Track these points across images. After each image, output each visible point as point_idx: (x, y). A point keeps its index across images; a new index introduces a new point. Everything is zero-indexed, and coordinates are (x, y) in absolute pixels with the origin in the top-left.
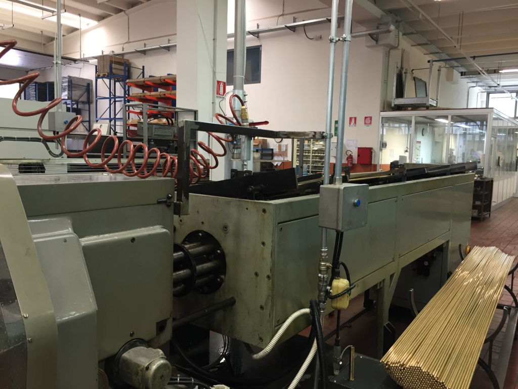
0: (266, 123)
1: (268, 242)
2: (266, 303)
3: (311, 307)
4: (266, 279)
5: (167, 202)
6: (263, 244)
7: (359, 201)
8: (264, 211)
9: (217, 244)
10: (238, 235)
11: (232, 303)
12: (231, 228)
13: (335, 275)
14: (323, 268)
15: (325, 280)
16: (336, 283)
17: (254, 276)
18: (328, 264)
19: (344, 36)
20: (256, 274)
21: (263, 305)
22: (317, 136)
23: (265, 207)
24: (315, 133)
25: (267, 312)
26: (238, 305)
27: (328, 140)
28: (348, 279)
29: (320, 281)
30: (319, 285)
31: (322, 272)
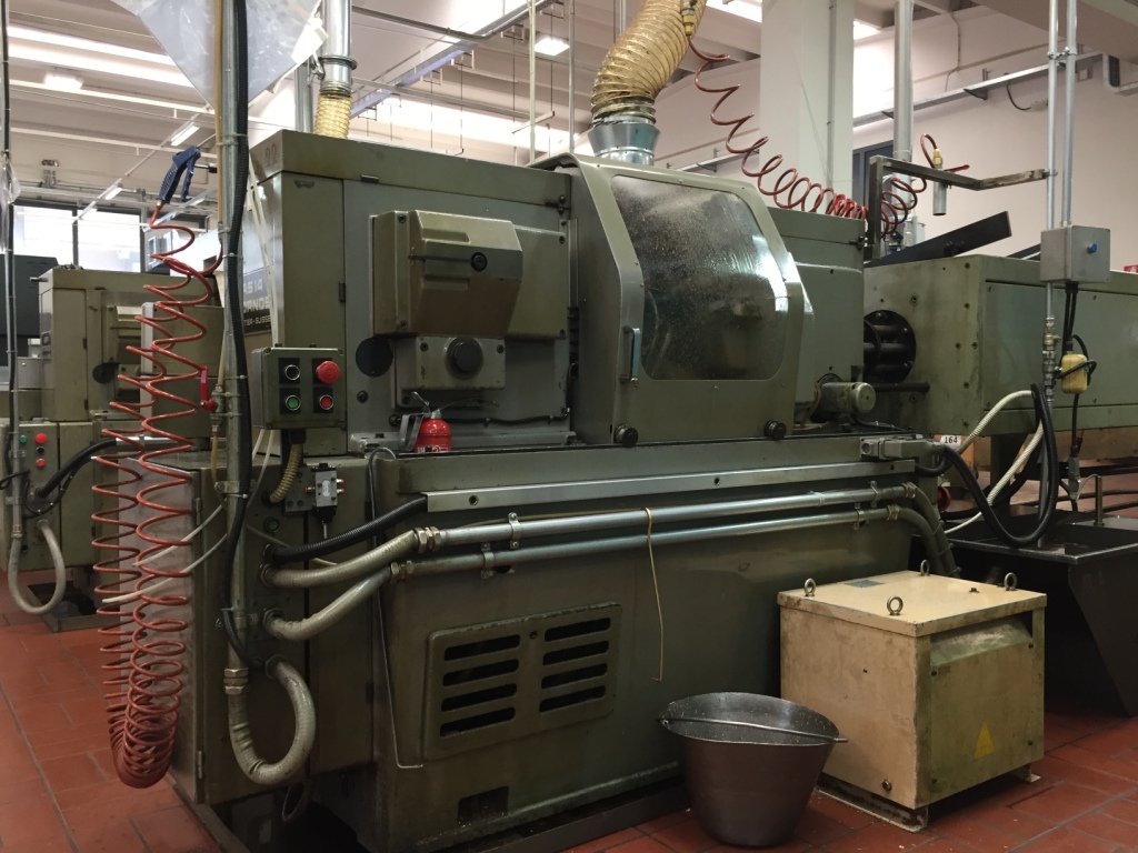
0: (966, 167)
1: (974, 304)
2: (972, 378)
3: (1033, 388)
4: (972, 348)
5: (857, 244)
6: (967, 306)
7: (1095, 246)
8: (967, 266)
9: (902, 321)
10: (932, 304)
11: (925, 389)
12: (922, 298)
13: (1067, 348)
14: (1049, 342)
15: (1053, 357)
16: (1066, 358)
17: (955, 349)
18: (1055, 337)
19: (1067, 49)
20: (958, 346)
21: (968, 381)
22: (1036, 176)
23: (968, 261)
24: (1033, 172)
25: (973, 388)
26: (935, 392)
27: (1050, 178)
28: (1085, 353)
29: (1046, 359)
30: (1044, 365)
31: (1048, 348)
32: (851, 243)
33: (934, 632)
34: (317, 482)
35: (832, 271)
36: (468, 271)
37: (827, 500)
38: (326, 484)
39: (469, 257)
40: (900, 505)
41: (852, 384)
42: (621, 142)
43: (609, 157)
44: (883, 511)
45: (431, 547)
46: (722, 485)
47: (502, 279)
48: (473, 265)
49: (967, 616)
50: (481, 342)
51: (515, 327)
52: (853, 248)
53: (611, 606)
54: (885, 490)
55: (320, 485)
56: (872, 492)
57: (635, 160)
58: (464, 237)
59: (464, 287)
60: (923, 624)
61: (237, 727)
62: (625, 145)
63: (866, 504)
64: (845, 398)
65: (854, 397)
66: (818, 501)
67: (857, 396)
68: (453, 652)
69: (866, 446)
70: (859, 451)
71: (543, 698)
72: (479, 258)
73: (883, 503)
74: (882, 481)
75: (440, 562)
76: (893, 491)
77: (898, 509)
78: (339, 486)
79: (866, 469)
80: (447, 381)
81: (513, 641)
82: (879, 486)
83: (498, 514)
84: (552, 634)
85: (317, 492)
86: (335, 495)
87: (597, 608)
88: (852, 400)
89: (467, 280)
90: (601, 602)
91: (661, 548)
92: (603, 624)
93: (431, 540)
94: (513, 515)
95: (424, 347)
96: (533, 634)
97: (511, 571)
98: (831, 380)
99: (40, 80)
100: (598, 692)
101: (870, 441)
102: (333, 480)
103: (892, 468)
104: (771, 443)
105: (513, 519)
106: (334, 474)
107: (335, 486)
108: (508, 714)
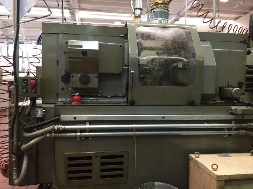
5: (244, 42)
32: (241, 42)
33: (227, 179)
34: (37, 111)
35: (230, 51)
36: (81, 56)
37: (209, 126)
38: (40, 111)
39: (81, 52)
40: (245, 130)
41: (232, 88)
42: (156, 17)
43: (153, 22)
44: (238, 131)
45: (59, 130)
46: (165, 119)
47: (92, 58)
48: (82, 54)
49: (244, 175)
50: (90, 75)
51: (102, 71)
52: (242, 44)
53: (123, 151)
54: (238, 125)
55: (38, 111)
56: (233, 125)
57: (160, 22)
58: (81, 46)
59: (81, 60)
60: (220, 176)
61: (14, 169)
62: (158, 18)
63: (229, 129)
64: (230, 93)
65: (232, 93)
66: (206, 126)
67: (233, 92)
68: (70, 159)
69: (231, 110)
70: (229, 111)
71: (101, 175)
72: (85, 52)
73: (237, 129)
74: (237, 121)
75: (63, 134)
76: (242, 126)
77: (244, 131)
78: (43, 112)
79: (231, 117)
80: (79, 85)
81: (90, 158)
82: (236, 123)
83: (83, 122)
84: (103, 157)
85: (37, 113)
86: (42, 114)
87: (119, 152)
88: (231, 93)
89: (81, 58)
90: (121, 150)
91: (138, 137)
92: (122, 156)
93: (59, 128)
94: (88, 123)
95: (73, 76)
96: (96, 157)
97: (90, 138)
98: (228, 87)
99: (114, 23)
100: (121, 176)
101: (233, 108)
102: (41, 110)
103: (243, 117)
104: (189, 107)
105: (88, 124)
106: (42, 109)
107: (42, 112)
108: (90, 177)
